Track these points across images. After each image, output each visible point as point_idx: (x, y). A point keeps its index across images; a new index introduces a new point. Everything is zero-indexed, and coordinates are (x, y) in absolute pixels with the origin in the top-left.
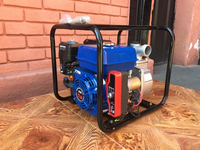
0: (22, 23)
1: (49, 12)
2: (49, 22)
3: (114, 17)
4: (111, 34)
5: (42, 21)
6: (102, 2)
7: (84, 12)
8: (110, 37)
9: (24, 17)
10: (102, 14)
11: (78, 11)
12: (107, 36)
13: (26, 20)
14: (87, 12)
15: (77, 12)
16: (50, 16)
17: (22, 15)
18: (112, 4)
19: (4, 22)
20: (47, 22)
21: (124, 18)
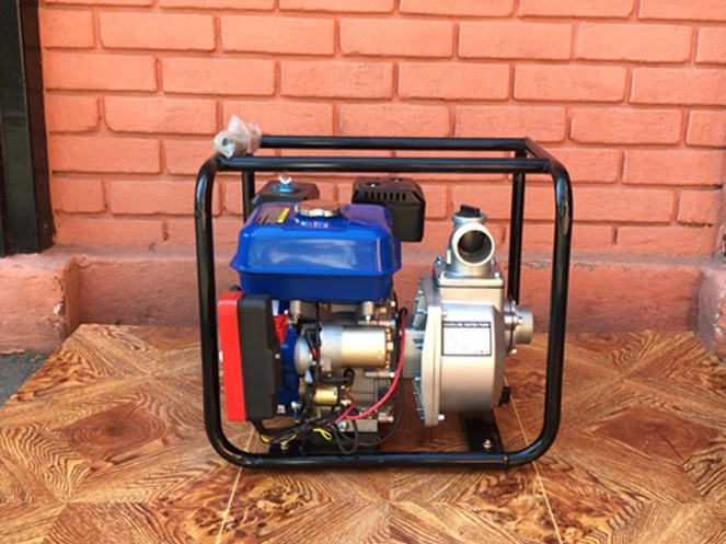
0: (272, 102)
1: (355, 64)
2: (354, 96)
3: (650, 69)
4: (630, 141)
5: (331, 95)
6: (584, 14)
7: (495, 56)
8: (626, 152)
9: (277, 85)
10: (582, 60)
11: (468, 56)
12: (607, 150)
13: (283, 92)
14: (508, 56)
15: (465, 59)
16: (358, 78)
17: (270, 79)
18: (641, 15)
19: (219, 99)
20: (348, 95)
21: (713, 71)
